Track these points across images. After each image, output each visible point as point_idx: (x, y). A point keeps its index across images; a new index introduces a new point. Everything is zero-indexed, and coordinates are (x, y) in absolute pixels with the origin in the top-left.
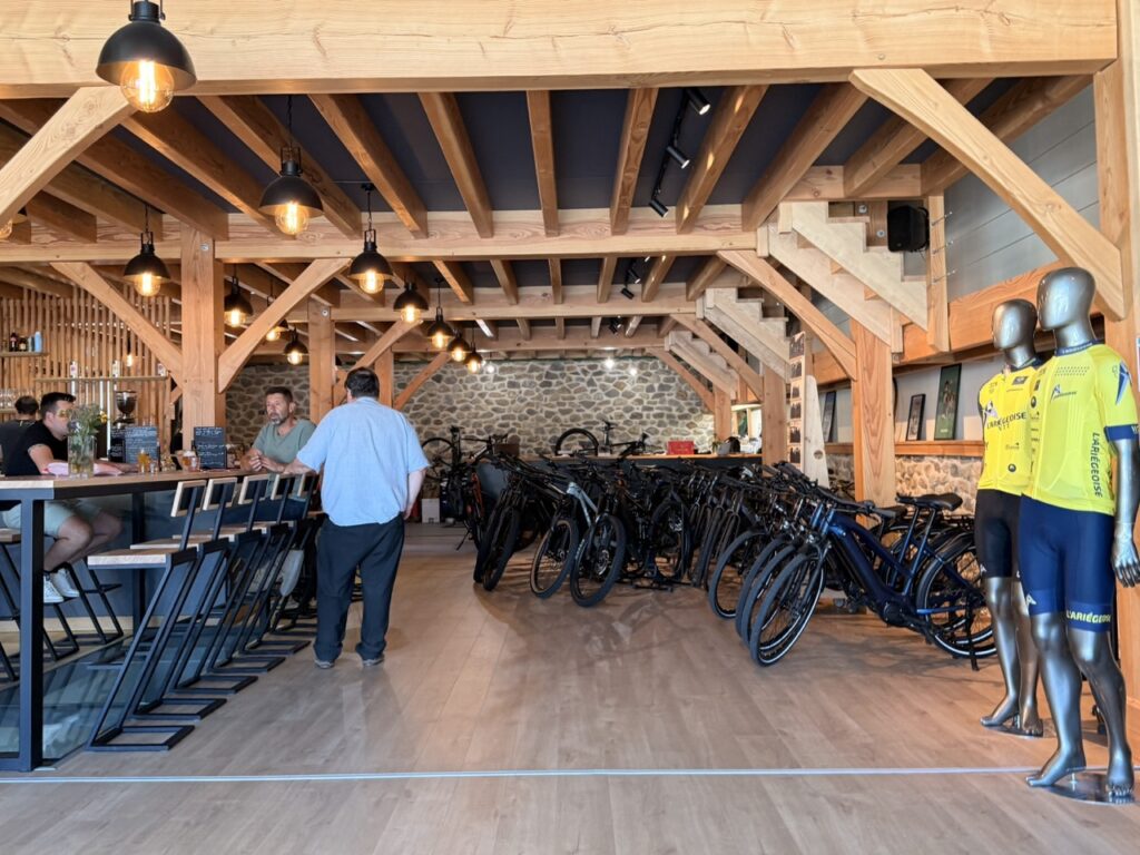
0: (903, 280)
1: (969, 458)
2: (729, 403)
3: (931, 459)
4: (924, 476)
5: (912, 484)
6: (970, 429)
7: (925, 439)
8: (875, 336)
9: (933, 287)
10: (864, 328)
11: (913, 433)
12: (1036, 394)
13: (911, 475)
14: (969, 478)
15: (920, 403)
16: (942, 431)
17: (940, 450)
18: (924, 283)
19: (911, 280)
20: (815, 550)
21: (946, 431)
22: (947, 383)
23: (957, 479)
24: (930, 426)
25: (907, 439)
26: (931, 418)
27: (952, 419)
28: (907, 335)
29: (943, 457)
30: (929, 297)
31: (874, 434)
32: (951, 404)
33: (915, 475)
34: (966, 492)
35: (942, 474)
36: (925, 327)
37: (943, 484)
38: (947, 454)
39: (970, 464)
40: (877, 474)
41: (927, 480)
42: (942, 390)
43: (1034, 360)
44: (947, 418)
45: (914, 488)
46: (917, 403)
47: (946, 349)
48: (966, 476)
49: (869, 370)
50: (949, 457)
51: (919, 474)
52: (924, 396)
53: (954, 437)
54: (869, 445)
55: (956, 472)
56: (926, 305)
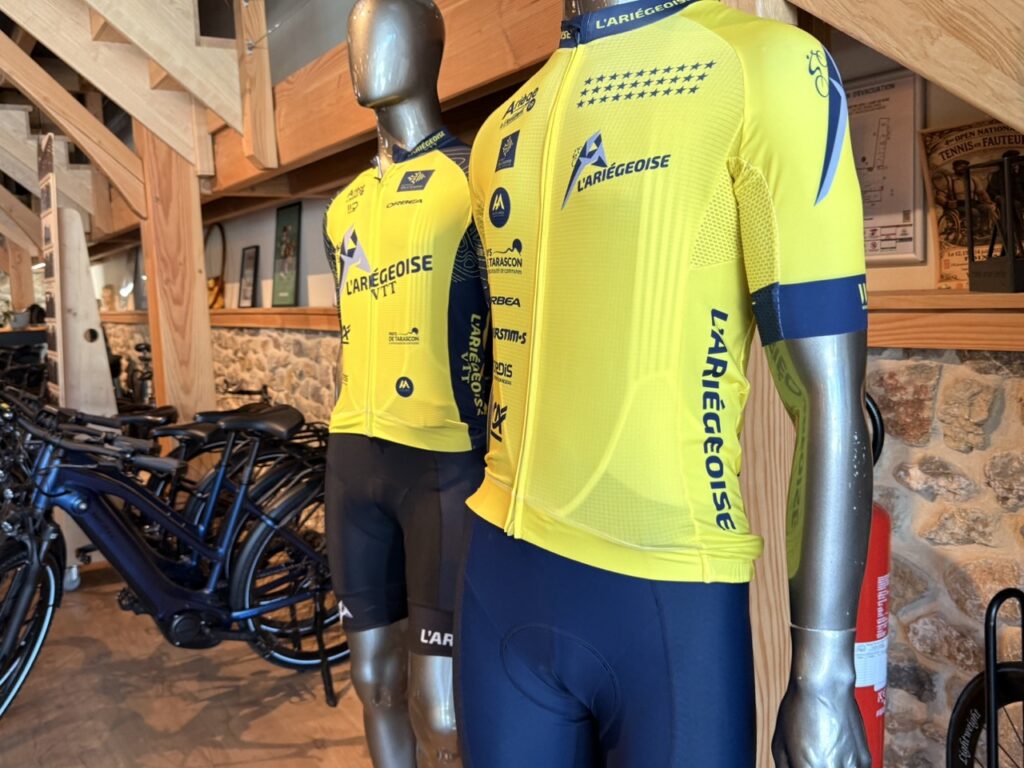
0: (198, 44)
1: (316, 332)
2: (30, 261)
3: (269, 332)
4: (261, 355)
5: (247, 366)
6: (318, 292)
7: (261, 306)
8: (170, 149)
9: (248, 59)
10: (153, 134)
11: (246, 298)
12: (506, 179)
13: (245, 353)
14: (317, 359)
15: (253, 257)
16: (282, 294)
17: (278, 321)
18: (234, 52)
19: (210, 45)
20: (23, 546)
21: (285, 294)
22: (285, 229)
23: (303, 360)
24: (267, 287)
25: (239, 307)
26: (267, 278)
27: (293, 278)
28: (220, 148)
29: (282, 330)
30: (244, 76)
31: (178, 302)
32: (291, 260)
33: (251, 355)
34: (315, 378)
35: (281, 353)
36: (239, 128)
37: (285, 366)
38: (288, 326)
39: (317, 340)
40: (184, 363)
41: (265, 361)
42: (279, 240)
43: (441, 134)
44: (287, 276)
45: (249, 370)
46: (250, 258)
47: (272, 163)
48: (313, 356)
49: (164, 200)
50: (291, 331)
51: (255, 352)
52: (257, 248)
53: (296, 303)
54: (171, 319)
55: (300, 351)
56: (237, 89)
